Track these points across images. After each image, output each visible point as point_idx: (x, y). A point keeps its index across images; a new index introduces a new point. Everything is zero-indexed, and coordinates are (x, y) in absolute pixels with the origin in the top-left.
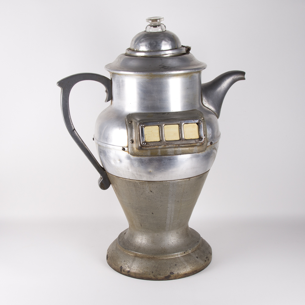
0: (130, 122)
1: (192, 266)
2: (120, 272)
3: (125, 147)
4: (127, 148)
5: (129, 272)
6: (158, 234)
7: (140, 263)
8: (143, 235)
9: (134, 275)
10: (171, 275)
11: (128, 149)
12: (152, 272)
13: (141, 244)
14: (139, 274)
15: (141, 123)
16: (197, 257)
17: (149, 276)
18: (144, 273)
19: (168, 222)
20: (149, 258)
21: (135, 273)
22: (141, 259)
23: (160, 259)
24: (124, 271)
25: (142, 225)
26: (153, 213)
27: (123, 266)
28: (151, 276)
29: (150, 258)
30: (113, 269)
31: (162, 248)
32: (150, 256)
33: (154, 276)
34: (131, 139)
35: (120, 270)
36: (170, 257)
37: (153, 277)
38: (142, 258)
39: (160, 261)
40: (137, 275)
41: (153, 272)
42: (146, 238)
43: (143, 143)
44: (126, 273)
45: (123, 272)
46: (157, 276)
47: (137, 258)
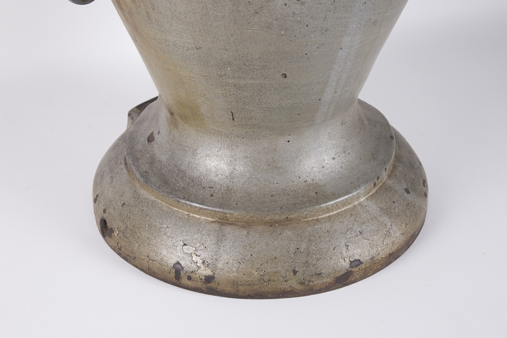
1: (404, 225)
2: (174, 280)
5: (209, 279)
6: (289, 138)
7: (245, 247)
8: (234, 147)
9: (229, 289)
10: (354, 270)
12: (295, 272)
13: (233, 178)
14: (249, 285)
16: (407, 191)
17: (286, 286)
18: (266, 278)
19: (328, 96)
20: (272, 224)
21: (234, 283)
22: (245, 232)
23: (308, 222)
24: (189, 278)
25: (236, 115)
26: (285, 76)
27: (182, 263)
28: (293, 283)
29: (276, 222)
30: (142, 270)
31: (305, 181)
32: (277, 218)
33: (302, 283)
35: (173, 275)
36: (339, 208)
37: (299, 287)
38: (247, 225)
39: (309, 229)
40: (241, 288)
41: (297, 269)
42: (246, 157)
44: (199, 285)
45: (184, 281)
46: (309, 281)
47: (228, 229)
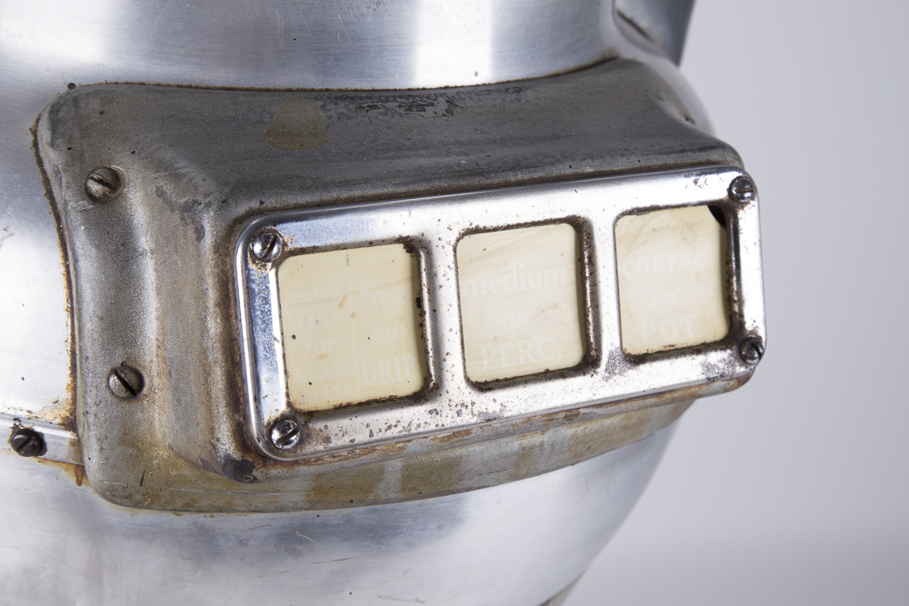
0: (95, 188)
3: (50, 424)
4: (69, 435)
11: (77, 444)
15: (240, 220)
34: (117, 362)
43: (276, 435)
